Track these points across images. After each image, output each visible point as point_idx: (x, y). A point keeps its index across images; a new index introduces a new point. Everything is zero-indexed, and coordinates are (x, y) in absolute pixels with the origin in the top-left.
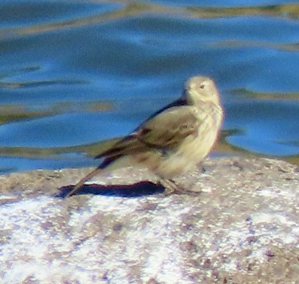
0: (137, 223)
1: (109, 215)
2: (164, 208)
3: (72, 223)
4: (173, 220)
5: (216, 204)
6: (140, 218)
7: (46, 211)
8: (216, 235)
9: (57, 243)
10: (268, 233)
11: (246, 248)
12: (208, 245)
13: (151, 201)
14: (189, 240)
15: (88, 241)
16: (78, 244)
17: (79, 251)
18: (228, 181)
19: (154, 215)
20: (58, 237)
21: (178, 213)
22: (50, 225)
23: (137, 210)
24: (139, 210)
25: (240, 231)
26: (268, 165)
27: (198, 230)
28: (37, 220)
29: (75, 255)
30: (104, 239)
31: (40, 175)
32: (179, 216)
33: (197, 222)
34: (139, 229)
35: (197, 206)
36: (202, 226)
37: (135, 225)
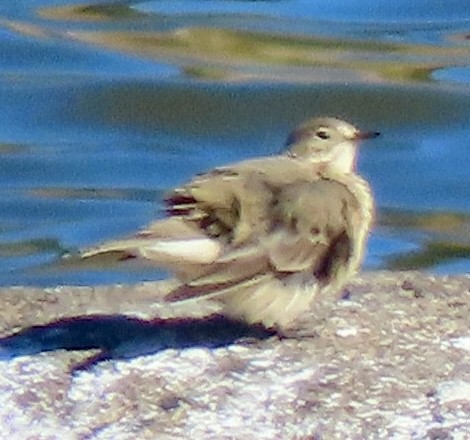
0: (207, 396)
2: (264, 369)
3: (75, 394)
4: (280, 393)
5: (368, 361)
6: (214, 386)
7: (27, 369)
8: (366, 424)
13: (237, 353)
14: (309, 433)
15: (106, 430)
16: (88, 437)
18: (393, 317)
19: (244, 383)
21: (290, 379)
22: (33, 398)
23: (207, 371)
24: (211, 372)
25: (415, 417)
27: (330, 413)
28: (8, 388)
30: (141, 427)
31: (18, 298)
32: (292, 385)
33: (328, 396)
34: (213, 406)
35: (330, 365)
36: (336, 404)
37: (206, 399)
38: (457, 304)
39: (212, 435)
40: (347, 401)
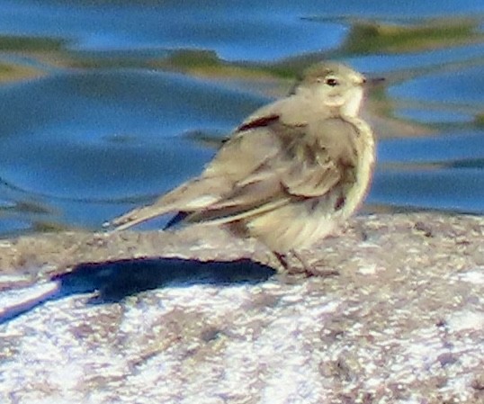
0: (244, 328)
1: (194, 312)
2: (293, 304)
3: (126, 327)
4: (307, 324)
5: (385, 295)
6: (249, 320)
8: (385, 352)
9: (99, 361)
10: (476, 347)
11: (437, 374)
12: (370, 368)
13: (269, 290)
14: (335, 359)
15: (154, 358)
16: (138, 364)
17: (138, 377)
18: (407, 255)
20: (102, 350)
21: (316, 312)
22: (88, 329)
23: (242, 306)
24: (246, 307)
25: (428, 345)
26: (477, 228)
27: (352, 342)
28: (65, 321)
29: (133, 383)
30: (186, 356)
31: (71, 242)
32: (319, 317)
33: (350, 325)
34: (249, 338)
35: (352, 298)
36: (358, 333)
37: (242, 331)
38: (464, 243)
39: (249, 362)
40: (368, 330)
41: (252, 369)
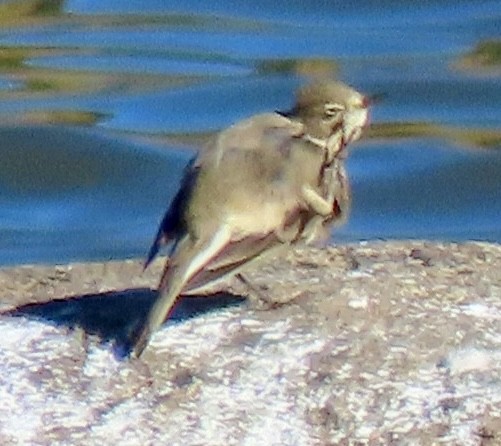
0: (221, 372)
1: (165, 353)
2: (275, 342)
3: (90, 370)
4: (291, 366)
5: (379, 331)
6: (227, 361)
7: (41, 347)
8: (378, 395)
9: (60, 409)
10: (482, 391)
11: (439, 421)
12: (361, 414)
13: (249, 327)
14: (322, 406)
15: (122, 405)
16: (105, 413)
17: (104, 427)
18: (401, 286)
19: (258, 357)
20: (64, 398)
21: (301, 351)
22: (49, 374)
23: (219, 346)
24: (224, 346)
25: (427, 388)
26: (482, 256)
27: (341, 385)
28: (22, 366)
29: (98, 434)
30: (157, 403)
31: (30, 276)
32: (303, 357)
33: (339, 368)
34: (226, 381)
35: (341, 336)
36: (347, 376)
37: (219, 374)
38: (466, 272)
39: (225, 409)
40: (359, 372)
41: (229, 416)
